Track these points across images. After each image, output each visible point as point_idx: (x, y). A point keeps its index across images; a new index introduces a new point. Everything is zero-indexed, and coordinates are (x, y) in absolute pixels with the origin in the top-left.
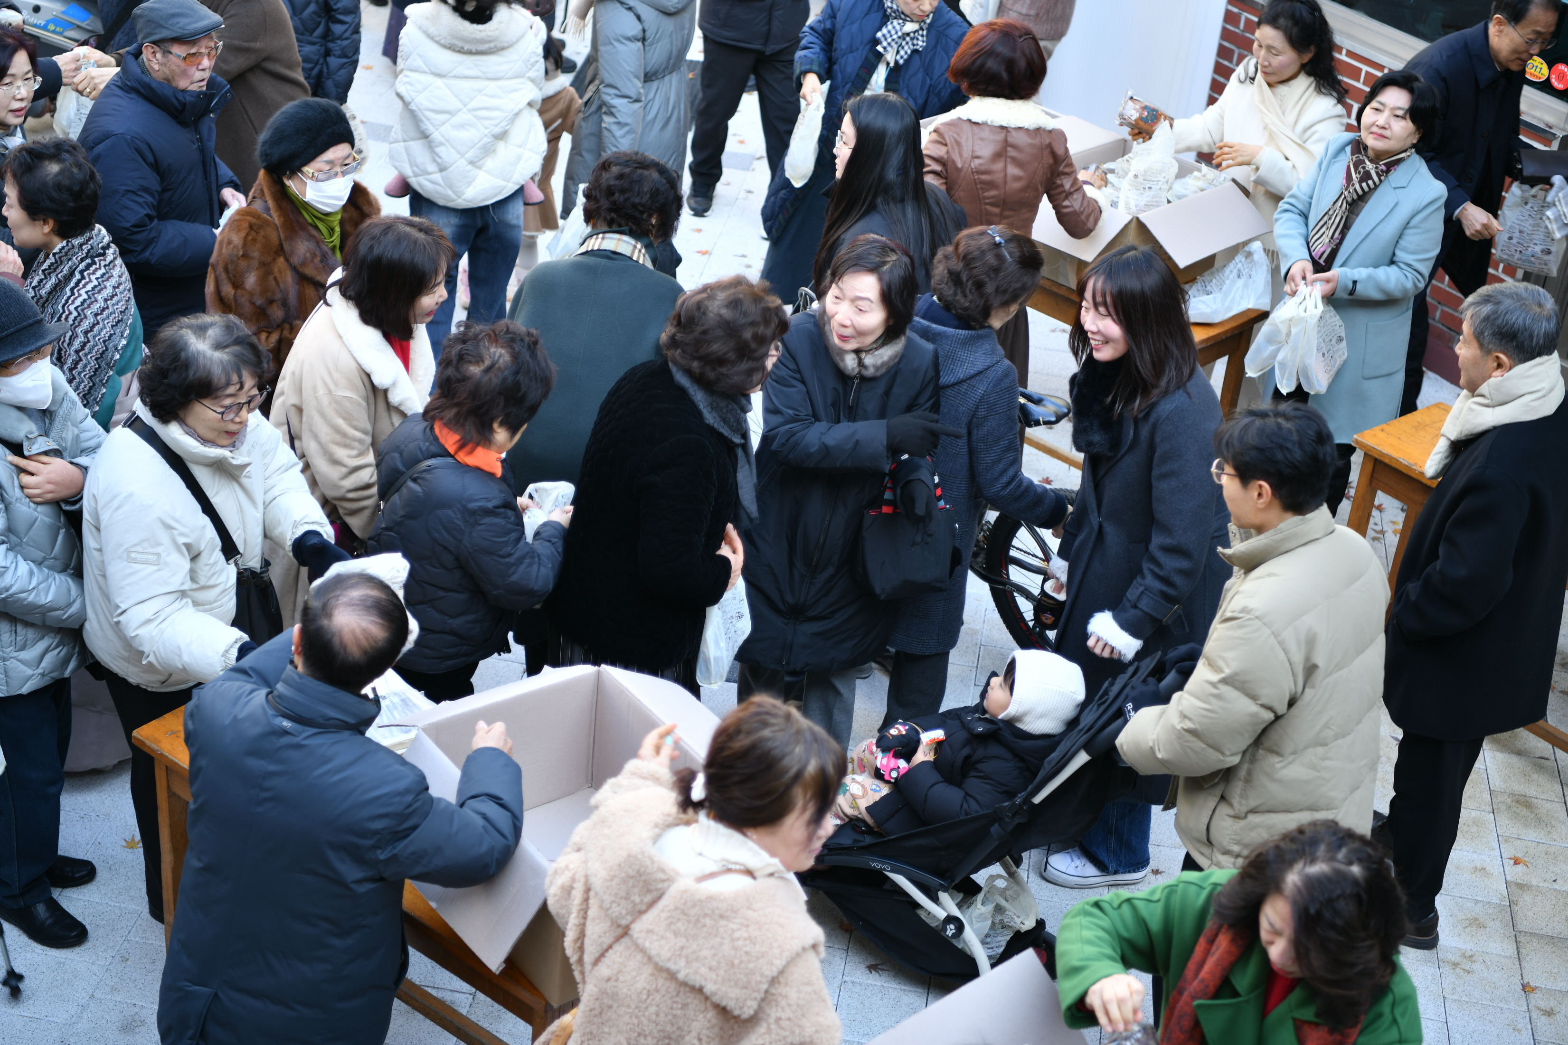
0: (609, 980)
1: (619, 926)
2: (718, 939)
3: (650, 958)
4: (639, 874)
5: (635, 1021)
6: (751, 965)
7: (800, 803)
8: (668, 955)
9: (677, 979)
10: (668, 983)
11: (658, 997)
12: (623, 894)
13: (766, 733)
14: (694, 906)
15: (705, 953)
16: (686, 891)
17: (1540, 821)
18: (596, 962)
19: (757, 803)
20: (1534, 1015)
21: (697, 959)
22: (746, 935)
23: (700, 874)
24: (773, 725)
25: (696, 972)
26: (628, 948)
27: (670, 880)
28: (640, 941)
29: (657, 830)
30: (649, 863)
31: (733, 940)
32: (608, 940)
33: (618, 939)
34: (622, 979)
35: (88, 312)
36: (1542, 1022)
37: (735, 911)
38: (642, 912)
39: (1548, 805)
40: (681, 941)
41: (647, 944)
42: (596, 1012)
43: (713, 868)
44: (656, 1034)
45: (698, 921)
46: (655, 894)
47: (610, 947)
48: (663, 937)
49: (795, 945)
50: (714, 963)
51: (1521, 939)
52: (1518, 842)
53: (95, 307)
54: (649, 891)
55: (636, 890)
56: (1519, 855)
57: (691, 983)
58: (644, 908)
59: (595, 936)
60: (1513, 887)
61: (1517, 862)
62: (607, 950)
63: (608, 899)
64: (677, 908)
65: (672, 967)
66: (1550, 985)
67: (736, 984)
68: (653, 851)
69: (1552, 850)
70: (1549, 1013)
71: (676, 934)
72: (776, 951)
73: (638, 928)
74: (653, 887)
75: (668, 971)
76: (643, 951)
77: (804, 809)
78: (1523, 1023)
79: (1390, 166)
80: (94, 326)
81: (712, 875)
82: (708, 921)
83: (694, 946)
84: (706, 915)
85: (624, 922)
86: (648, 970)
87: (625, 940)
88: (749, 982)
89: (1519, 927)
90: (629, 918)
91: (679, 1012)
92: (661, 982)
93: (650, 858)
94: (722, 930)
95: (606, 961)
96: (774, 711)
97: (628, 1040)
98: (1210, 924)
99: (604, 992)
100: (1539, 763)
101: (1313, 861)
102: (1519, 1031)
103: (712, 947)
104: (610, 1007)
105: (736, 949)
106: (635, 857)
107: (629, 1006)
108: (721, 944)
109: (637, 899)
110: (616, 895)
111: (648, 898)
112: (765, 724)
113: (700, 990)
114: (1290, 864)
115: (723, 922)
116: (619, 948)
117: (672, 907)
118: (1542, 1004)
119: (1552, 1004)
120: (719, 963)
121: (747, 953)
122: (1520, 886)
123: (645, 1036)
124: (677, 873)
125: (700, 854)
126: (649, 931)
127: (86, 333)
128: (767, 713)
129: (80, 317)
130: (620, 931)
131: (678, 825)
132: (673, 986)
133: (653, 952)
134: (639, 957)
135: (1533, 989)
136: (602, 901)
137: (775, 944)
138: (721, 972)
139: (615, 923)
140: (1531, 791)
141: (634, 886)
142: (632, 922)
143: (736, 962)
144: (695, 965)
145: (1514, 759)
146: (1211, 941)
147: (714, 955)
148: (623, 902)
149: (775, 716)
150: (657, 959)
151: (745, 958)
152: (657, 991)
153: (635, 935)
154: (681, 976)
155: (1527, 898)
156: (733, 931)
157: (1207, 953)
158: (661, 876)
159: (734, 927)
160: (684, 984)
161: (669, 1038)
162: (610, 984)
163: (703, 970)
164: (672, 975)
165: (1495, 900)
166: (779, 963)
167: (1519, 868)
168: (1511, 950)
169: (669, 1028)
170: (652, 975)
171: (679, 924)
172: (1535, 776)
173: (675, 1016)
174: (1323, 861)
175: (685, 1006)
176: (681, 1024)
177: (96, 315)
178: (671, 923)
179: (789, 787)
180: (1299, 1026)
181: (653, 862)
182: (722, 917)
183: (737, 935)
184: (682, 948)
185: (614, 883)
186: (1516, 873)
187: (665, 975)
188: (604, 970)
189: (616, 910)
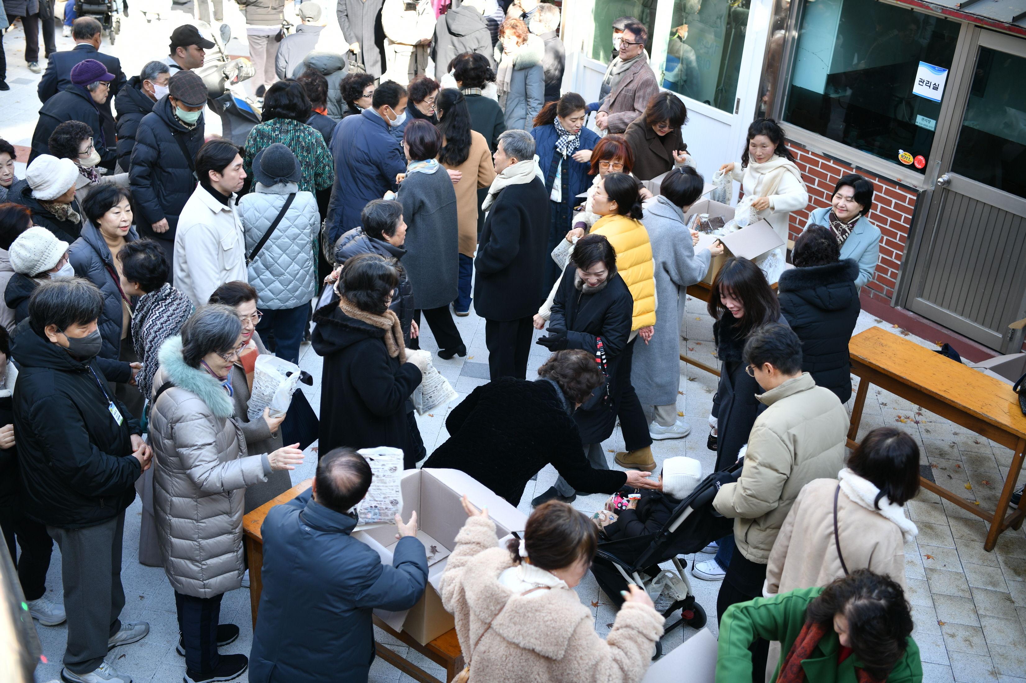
0: (485, 652)
1: (486, 623)
2: (537, 623)
3: (504, 639)
4: (492, 595)
5: (502, 672)
6: (557, 634)
7: (580, 556)
8: (513, 635)
9: (519, 647)
10: (516, 650)
11: (511, 658)
12: (485, 606)
13: (561, 521)
14: (521, 607)
15: (531, 631)
16: (516, 600)
17: (937, 536)
18: (477, 644)
19: (558, 558)
20: (945, 637)
21: (528, 635)
22: (551, 618)
23: (524, 591)
24: (563, 517)
25: (529, 642)
26: (492, 634)
27: (508, 596)
28: (497, 630)
29: (498, 571)
30: (496, 589)
31: (544, 622)
32: (481, 632)
33: (486, 630)
34: (491, 651)
35: (152, 331)
36: (949, 640)
37: (543, 607)
38: (496, 615)
39: (941, 527)
40: (518, 627)
41: (501, 631)
42: (481, 669)
43: (531, 587)
44: (514, 677)
45: (525, 615)
46: (502, 604)
47: (483, 635)
48: (508, 626)
49: (577, 618)
50: (538, 636)
51: (935, 597)
52: (928, 547)
53: (156, 328)
54: (498, 603)
55: (492, 604)
56: (929, 554)
57: (527, 648)
58: (497, 612)
59: (474, 630)
60: (928, 571)
61: (928, 558)
62: (481, 637)
63: (478, 610)
64: (512, 610)
65: (516, 641)
66: (951, 621)
67: (551, 644)
68: (498, 582)
69: (945, 550)
70: (953, 636)
71: (515, 624)
72: (568, 624)
73: (495, 623)
74: (500, 601)
75: (514, 643)
76: (499, 635)
77: (582, 557)
78: (940, 642)
79: (853, 224)
80: (154, 338)
81: (530, 591)
82: (530, 614)
83: (525, 629)
84: (528, 611)
85: (488, 621)
86: (504, 645)
87: (490, 630)
88: (558, 642)
89: (933, 591)
90: (490, 619)
91: (524, 664)
92: (512, 650)
93: (497, 586)
94: (538, 618)
95: (481, 642)
96: (563, 509)
97: (499, 682)
98: (808, 621)
99: (483, 659)
100: (934, 505)
101: (860, 597)
102: (939, 646)
103: (535, 627)
104: (488, 666)
105: (547, 626)
106: (489, 587)
107: (497, 665)
108: (539, 625)
109: (493, 608)
110: (482, 607)
111: (498, 607)
112: (559, 517)
113: (533, 651)
114: (847, 599)
115: (538, 613)
116: (487, 635)
117: (510, 610)
118: (949, 631)
119: (954, 631)
120: (540, 635)
121: (553, 628)
122: (932, 570)
123: (508, 679)
124: (512, 592)
125: (524, 581)
126: (500, 625)
127: (151, 342)
128: (560, 510)
129: (149, 334)
130: (486, 626)
131: (509, 567)
132: (519, 652)
133: (505, 635)
134: (498, 638)
135: (944, 624)
136: (475, 612)
137: (567, 620)
138: (542, 640)
139: (483, 622)
140: (932, 520)
141: (490, 602)
142: (492, 620)
143: (549, 633)
144: (528, 638)
145: (921, 504)
146: (809, 628)
147: (537, 631)
148: (486, 611)
149: (563, 511)
150: (507, 638)
151: (552, 630)
152: (511, 655)
153: (495, 627)
154: (521, 645)
155: (935, 576)
156: (544, 617)
157: (806, 634)
158: (504, 594)
159: (544, 615)
160: (524, 649)
161: (521, 678)
162: (486, 654)
163: (533, 640)
164: (517, 646)
165: (920, 578)
166: (571, 630)
167: (930, 560)
168: (930, 604)
169: (520, 673)
170: (506, 647)
171: (516, 619)
172: (933, 513)
173: (522, 666)
174: (865, 598)
175: (527, 660)
176: (526, 669)
177: (156, 332)
178: (511, 619)
179: (574, 548)
180: (857, 670)
181: (498, 588)
182: (536, 611)
183: (546, 619)
184: (519, 630)
185: (480, 601)
186: (929, 563)
187: (513, 646)
188: (481, 647)
189: (483, 615)
